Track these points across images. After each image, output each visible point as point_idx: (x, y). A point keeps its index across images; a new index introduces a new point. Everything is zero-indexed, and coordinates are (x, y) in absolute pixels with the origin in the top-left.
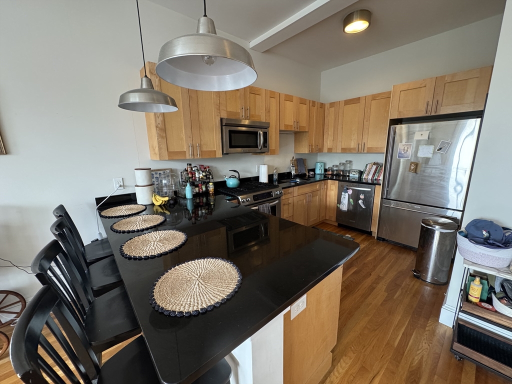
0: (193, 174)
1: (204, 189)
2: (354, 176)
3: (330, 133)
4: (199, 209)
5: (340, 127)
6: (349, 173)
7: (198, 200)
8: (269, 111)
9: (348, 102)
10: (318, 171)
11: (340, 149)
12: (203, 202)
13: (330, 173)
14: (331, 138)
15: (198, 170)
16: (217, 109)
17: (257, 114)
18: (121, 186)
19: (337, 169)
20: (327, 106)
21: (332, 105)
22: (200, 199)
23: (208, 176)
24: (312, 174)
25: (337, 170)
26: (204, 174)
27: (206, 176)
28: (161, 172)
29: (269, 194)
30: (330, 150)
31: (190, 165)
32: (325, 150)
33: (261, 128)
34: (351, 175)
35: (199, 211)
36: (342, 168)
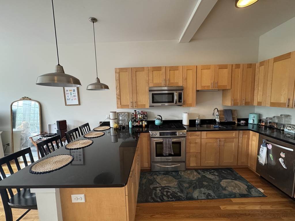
0: (136, 115)
1: (141, 124)
2: (289, 131)
3: (259, 88)
4: (139, 134)
5: (269, 83)
6: (284, 127)
7: (137, 129)
8: (186, 79)
9: (277, 59)
10: (250, 121)
11: (269, 103)
12: (140, 130)
13: (264, 124)
14: (260, 93)
15: (139, 114)
16: (147, 83)
17: (175, 82)
18: (108, 118)
19: (271, 121)
20: (258, 65)
21: (262, 64)
22: (138, 128)
23: (144, 117)
24: (243, 123)
25: (270, 123)
26: (142, 116)
27: (143, 117)
28: (120, 114)
29: (174, 134)
30: (259, 104)
31: (135, 111)
32: (255, 103)
33: (176, 90)
34: (285, 130)
35: (138, 135)
36: (276, 121)
